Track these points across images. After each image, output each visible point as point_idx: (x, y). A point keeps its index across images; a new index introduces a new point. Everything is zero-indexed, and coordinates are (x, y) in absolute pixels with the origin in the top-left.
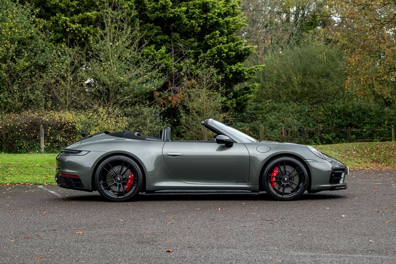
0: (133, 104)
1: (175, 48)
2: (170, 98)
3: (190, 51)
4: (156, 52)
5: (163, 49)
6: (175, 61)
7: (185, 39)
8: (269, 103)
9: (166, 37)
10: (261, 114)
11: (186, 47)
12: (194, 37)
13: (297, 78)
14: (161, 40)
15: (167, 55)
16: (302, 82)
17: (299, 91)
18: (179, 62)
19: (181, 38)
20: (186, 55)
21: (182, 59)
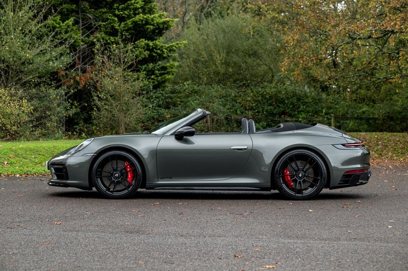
0: (37, 85)
1: (83, 19)
2: (78, 78)
3: (100, 23)
4: (61, 24)
5: (70, 21)
6: (82, 35)
7: (96, 9)
8: (188, 85)
9: (74, 7)
10: (179, 97)
11: (96, 19)
12: (105, 7)
13: (220, 56)
14: (68, 10)
15: (75, 28)
16: (225, 61)
17: (222, 71)
18: (88, 36)
19: (91, 8)
20: (97, 28)
21: (92, 33)
